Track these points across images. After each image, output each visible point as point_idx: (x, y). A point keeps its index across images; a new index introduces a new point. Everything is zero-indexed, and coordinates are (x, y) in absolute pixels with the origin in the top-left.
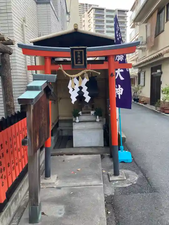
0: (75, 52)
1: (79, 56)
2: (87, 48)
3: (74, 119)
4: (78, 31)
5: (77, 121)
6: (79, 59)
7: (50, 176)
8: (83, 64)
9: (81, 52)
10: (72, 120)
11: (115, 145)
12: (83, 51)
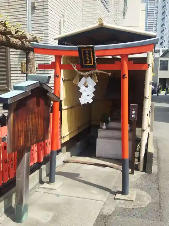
0: (83, 51)
1: (87, 55)
2: (95, 46)
3: (101, 125)
4: (103, 26)
5: (104, 127)
6: (88, 58)
7: (54, 182)
8: (93, 64)
9: (89, 51)
10: (99, 125)
11: (125, 158)
12: (91, 49)
